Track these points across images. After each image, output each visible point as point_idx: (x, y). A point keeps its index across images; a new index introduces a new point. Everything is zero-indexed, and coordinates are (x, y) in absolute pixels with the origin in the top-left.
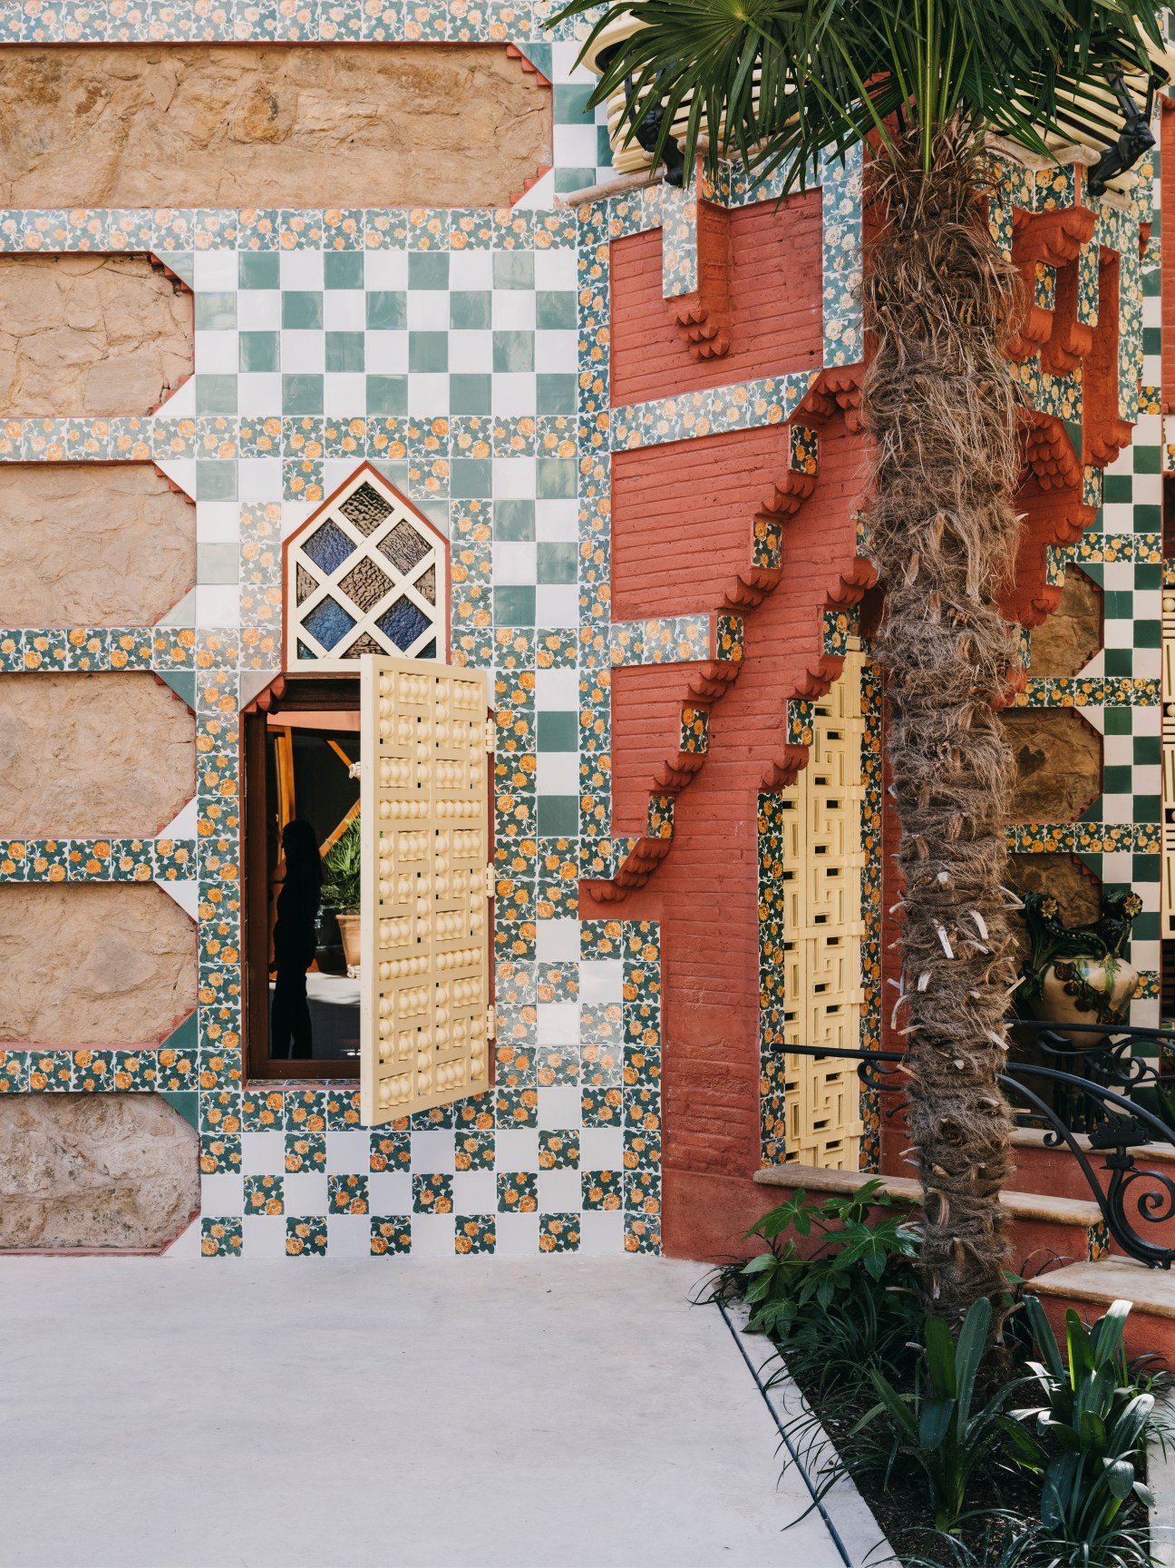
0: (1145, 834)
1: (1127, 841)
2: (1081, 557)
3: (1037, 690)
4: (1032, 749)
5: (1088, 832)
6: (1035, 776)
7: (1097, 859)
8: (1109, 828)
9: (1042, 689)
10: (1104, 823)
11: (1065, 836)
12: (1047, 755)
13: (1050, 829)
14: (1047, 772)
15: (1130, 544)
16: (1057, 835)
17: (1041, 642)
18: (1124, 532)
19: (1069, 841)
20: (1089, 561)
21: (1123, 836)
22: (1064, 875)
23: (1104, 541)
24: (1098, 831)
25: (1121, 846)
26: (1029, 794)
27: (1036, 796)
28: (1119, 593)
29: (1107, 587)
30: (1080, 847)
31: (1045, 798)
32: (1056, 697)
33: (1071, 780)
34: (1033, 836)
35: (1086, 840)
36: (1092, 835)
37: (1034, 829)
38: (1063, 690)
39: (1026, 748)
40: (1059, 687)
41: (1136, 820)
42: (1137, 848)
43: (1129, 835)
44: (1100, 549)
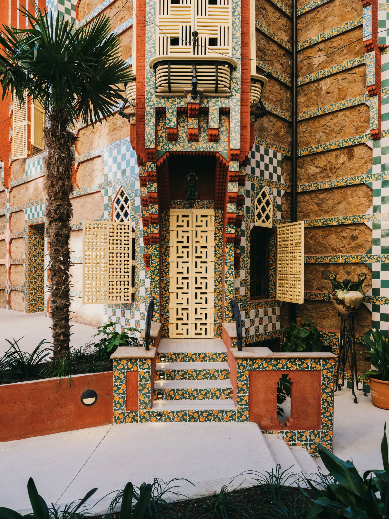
0: (384, 257)
1: (379, 259)
2: (366, 181)
3: (354, 219)
4: (354, 235)
5: (368, 257)
6: (355, 242)
7: (371, 264)
8: (374, 256)
9: (355, 218)
10: (372, 254)
11: (361, 258)
12: (358, 236)
13: (357, 256)
14: (358, 241)
15: (380, 175)
16: (359, 258)
17: (357, 206)
18: (378, 172)
19: (362, 259)
20: (368, 182)
21: (378, 258)
22: (363, 269)
23: (372, 176)
24: (370, 257)
25: (377, 261)
26: (354, 247)
27: (356, 247)
28: (377, 190)
29: (373, 188)
30: (365, 261)
31: (358, 248)
32: (359, 220)
33: (365, 243)
34: (353, 258)
35: (367, 259)
36: (369, 258)
37: (353, 256)
38: (361, 218)
39: (353, 235)
40: (360, 217)
41: (382, 253)
42: (382, 261)
43: (380, 257)
44: (372, 178)
